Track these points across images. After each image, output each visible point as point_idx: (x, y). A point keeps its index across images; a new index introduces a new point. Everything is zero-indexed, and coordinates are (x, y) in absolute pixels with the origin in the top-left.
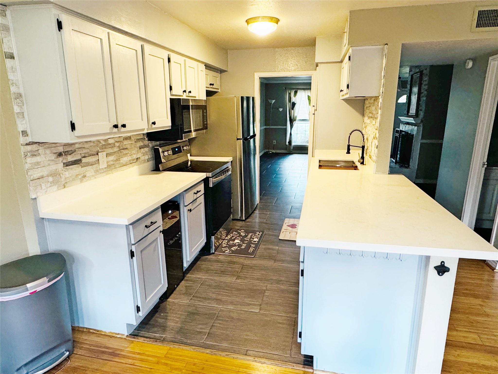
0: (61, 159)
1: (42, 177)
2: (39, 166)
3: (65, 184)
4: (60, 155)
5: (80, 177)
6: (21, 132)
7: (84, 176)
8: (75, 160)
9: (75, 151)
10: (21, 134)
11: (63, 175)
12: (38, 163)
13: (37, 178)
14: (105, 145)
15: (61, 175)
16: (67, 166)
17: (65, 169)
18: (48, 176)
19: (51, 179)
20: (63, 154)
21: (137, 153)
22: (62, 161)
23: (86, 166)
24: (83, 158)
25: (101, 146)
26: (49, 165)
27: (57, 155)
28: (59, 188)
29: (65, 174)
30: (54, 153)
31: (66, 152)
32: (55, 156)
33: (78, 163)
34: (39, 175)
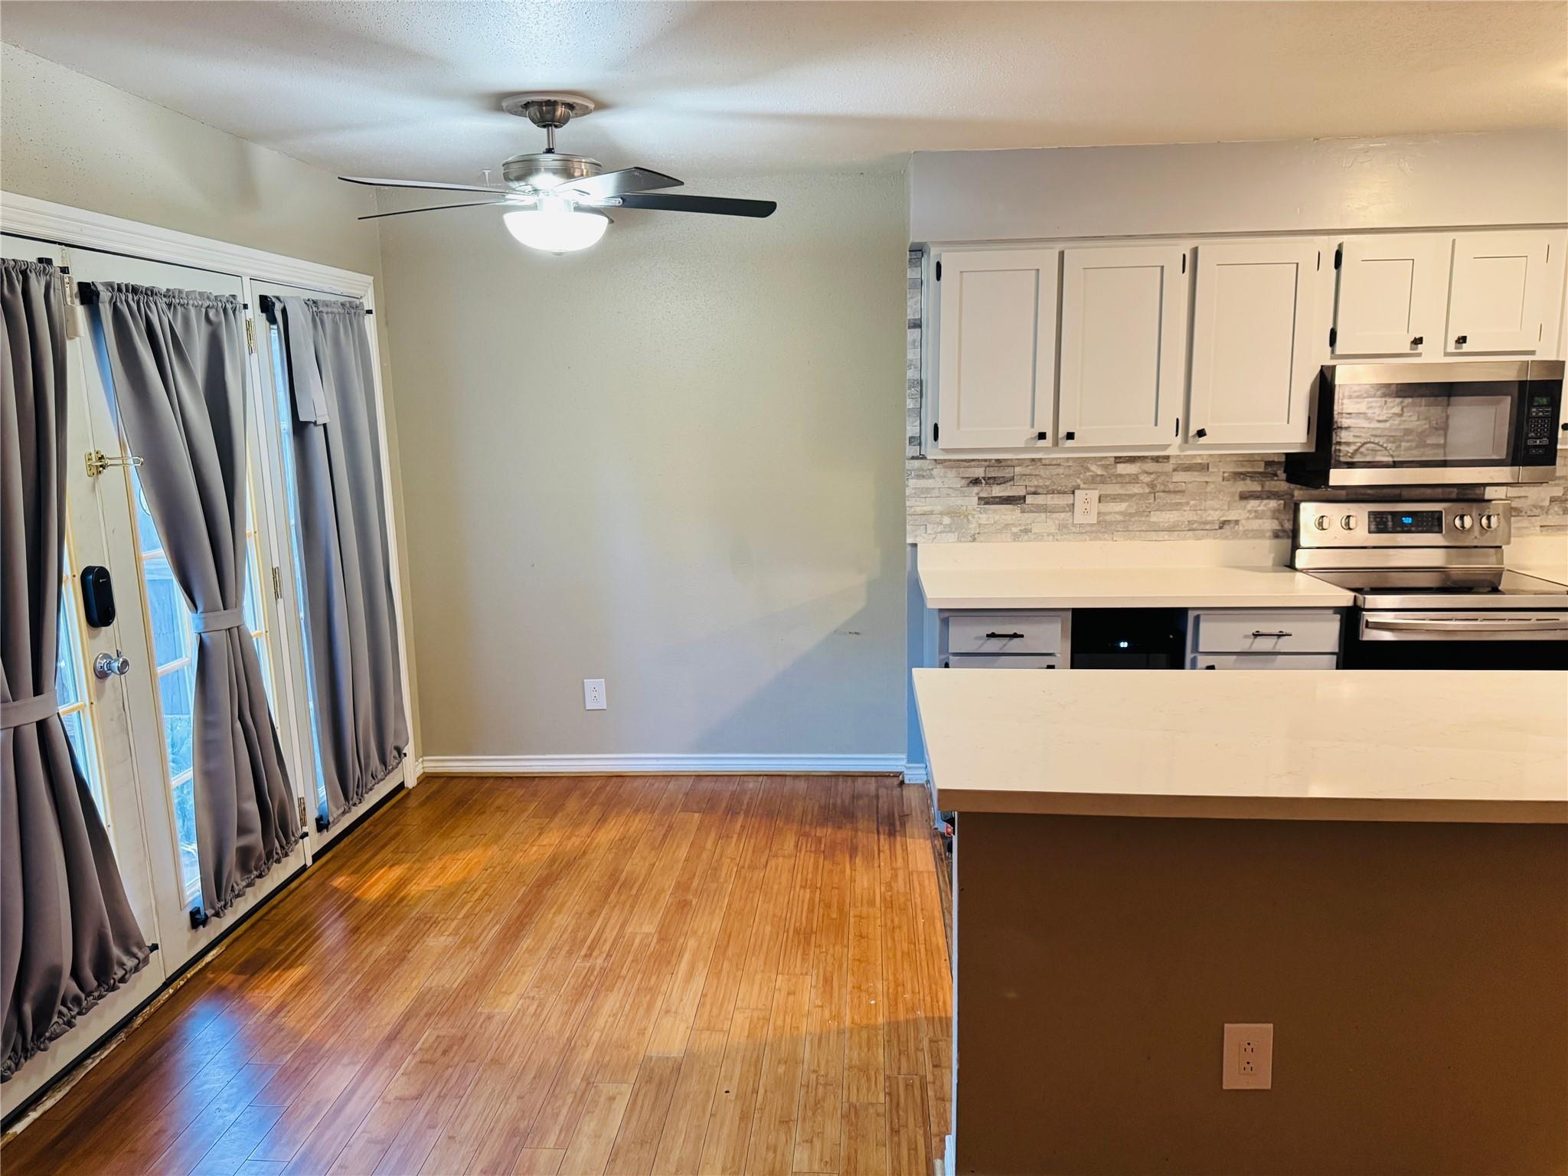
0: (976, 489)
1: (931, 513)
2: (929, 496)
3: (976, 536)
4: (976, 482)
5: (1015, 530)
6: (907, 438)
7: (1027, 531)
8: (1009, 497)
9: (1012, 479)
10: (908, 442)
11: (973, 518)
12: (927, 490)
13: (920, 513)
14: (1102, 475)
15: (970, 517)
16: (987, 503)
17: (981, 508)
18: (942, 514)
19: (947, 520)
20: (983, 481)
21: (1226, 507)
22: (977, 494)
23: (1035, 512)
24: (1029, 494)
25: (1090, 478)
26: (948, 495)
27: (967, 482)
28: (962, 539)
29: (979, 518)
30: (963, 478)
31: (989, 478)
32: (964, 482)
33: (1017, 502)
34: (928, 508)
